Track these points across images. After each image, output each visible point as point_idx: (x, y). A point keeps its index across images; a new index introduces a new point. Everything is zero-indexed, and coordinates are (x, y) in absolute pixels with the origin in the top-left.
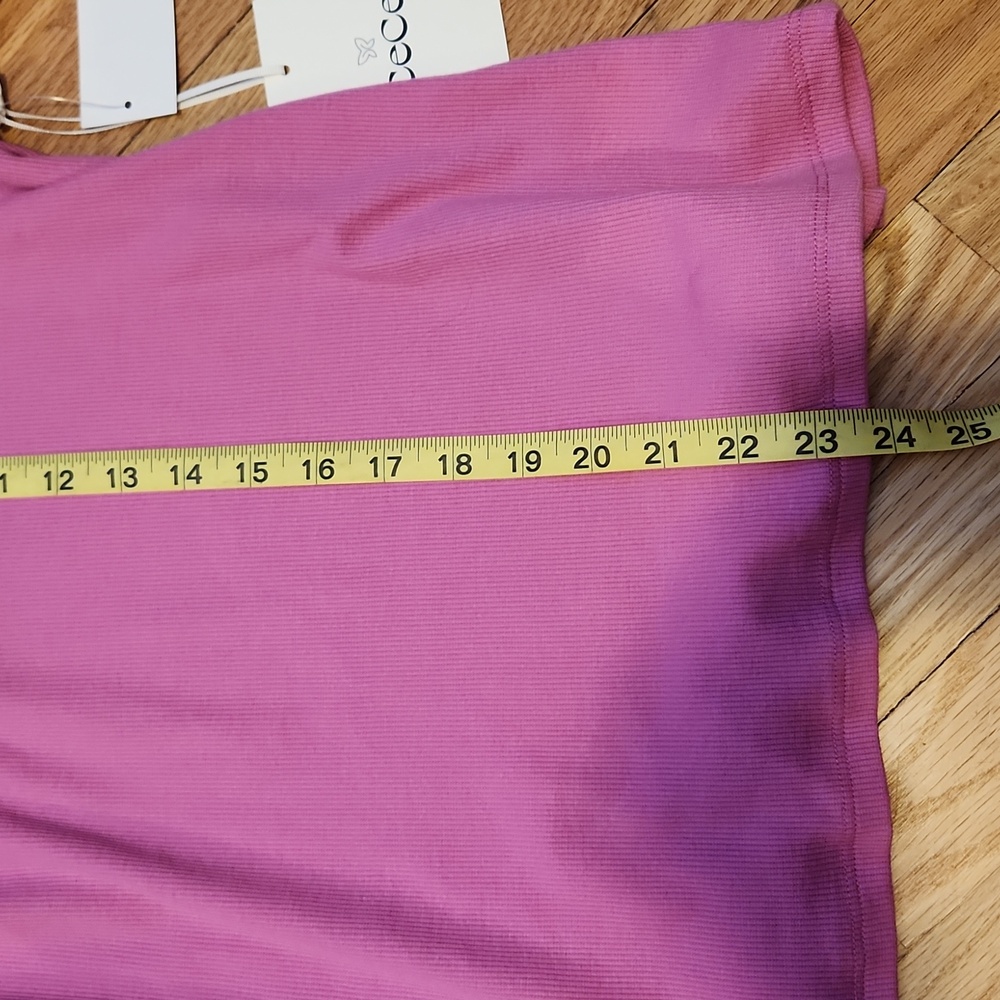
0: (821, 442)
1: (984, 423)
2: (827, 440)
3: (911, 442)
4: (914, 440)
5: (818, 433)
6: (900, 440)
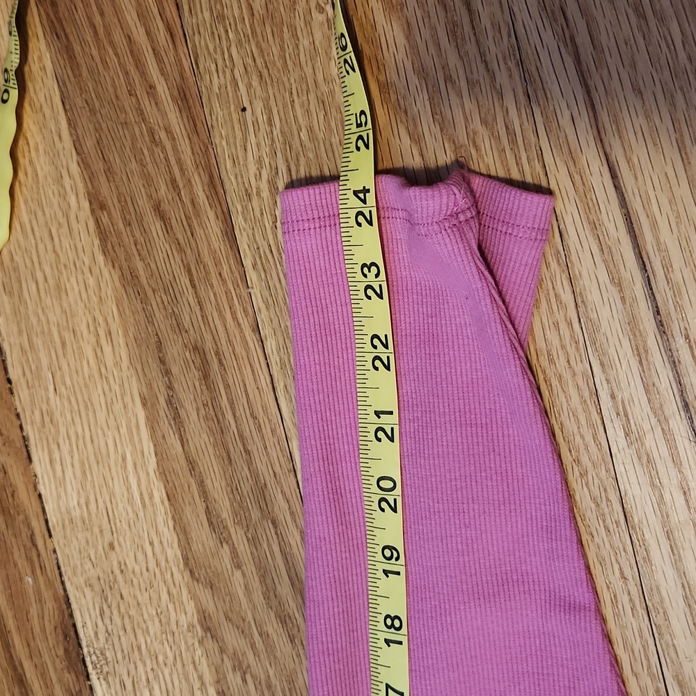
0: (371, 276)
1: (356, 114)
2: (369, 271)
3: (366, 191)
4: (364, 187)
5: (364, 279)
6: (364, 201)
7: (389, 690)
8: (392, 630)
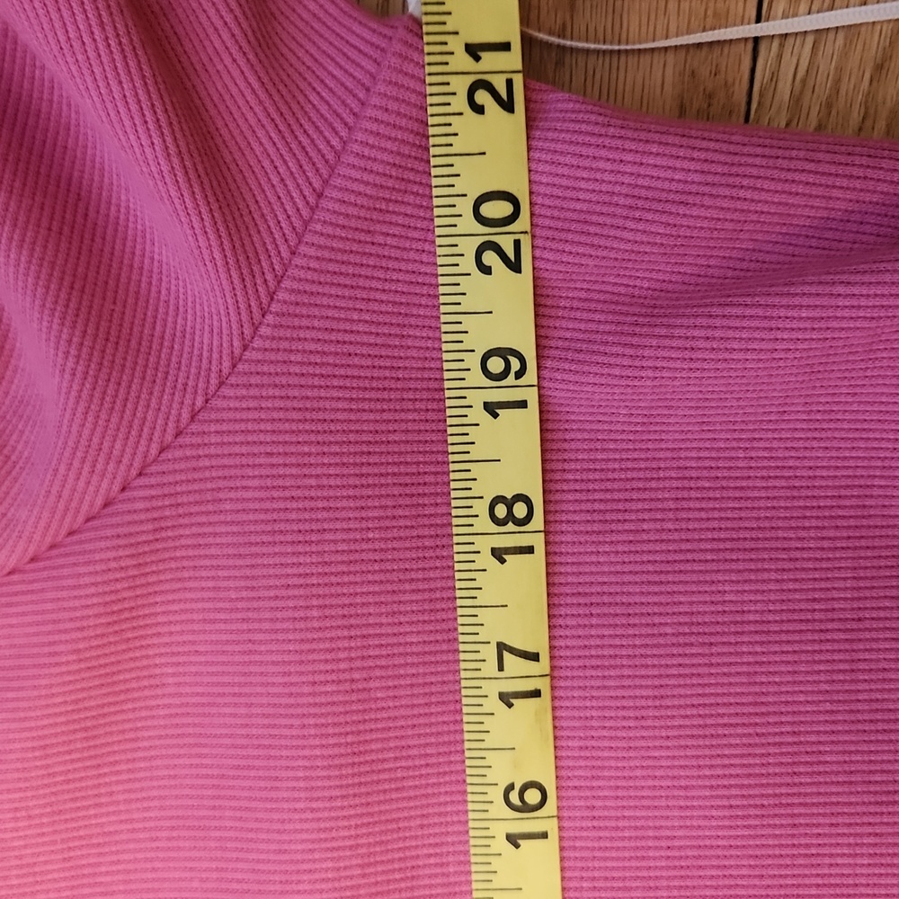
7: (506, 655)
8: (511, 527)
